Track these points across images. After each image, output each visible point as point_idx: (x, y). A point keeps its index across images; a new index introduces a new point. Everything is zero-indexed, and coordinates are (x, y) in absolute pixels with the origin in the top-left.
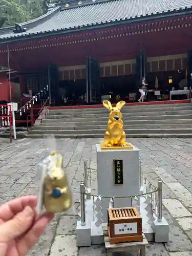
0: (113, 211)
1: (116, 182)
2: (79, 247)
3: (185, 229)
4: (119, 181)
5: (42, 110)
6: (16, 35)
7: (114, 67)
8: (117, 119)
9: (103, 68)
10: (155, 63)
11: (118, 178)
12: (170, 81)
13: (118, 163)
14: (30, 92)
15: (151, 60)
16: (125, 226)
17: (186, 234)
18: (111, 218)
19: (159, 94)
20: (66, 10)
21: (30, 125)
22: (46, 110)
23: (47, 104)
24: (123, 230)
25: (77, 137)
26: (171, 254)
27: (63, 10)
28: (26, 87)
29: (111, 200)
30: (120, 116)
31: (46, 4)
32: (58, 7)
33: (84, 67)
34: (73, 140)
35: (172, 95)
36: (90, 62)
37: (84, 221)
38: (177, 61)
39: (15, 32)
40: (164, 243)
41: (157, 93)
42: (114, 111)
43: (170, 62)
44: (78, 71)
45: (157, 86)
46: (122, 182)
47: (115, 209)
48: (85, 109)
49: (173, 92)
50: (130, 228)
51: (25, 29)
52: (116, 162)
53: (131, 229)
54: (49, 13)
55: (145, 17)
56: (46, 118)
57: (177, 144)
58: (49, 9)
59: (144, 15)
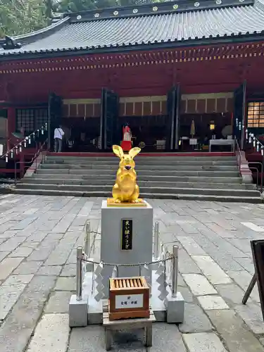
0: (115, 281)
1: (124, 248)
2: (71, 328)
3: (206, 308)
4: (127, 246)
5: (37, 156)
6: (7, 52)
7: (138, 104)
8: (128, 168)
9: (124, 104)
10: (192, 102)
11: (127, 243)
12: (212, 127)
13: (127, 223)
14: (22, 130)
15: (186, 97)
16: (129, 298)
17: (206, 314)
18: (112, 288)
19: (196, 144)
20: (77, 23)
21: (19, 176)
22: (42, 156)
23: (45, 148)
24: (126, 303)
25: (83, 195)
26: (184, 335)
27: (73, 23)
28: (17, 124)
29: (115, 269)
30: (132, 165)
31: (50, 13)
32: (67, 18)
33: (98, 101)
34: (77, 199)
35: (212, 146)
36: (106, 94)
37: (80, 295)
38: (221, 101)
39: (5, 48)
40: (177, 324)
41: (193, 142)
42: (125, 159)
43: (211, 101)
44: (89, 106)
45: (193, 132)
46: (130, 248)
47: (119, 278)
48: (97, 158)
49: (213, 142)
50: (134, 301)
51: (19, 44)
52: (124, 222)
53: (136, 303)
54: (53, 25)
55: (180, 41)
56: (42, 167)
57: (213, 209)
58: (54, 20)
59: (180, 39)
